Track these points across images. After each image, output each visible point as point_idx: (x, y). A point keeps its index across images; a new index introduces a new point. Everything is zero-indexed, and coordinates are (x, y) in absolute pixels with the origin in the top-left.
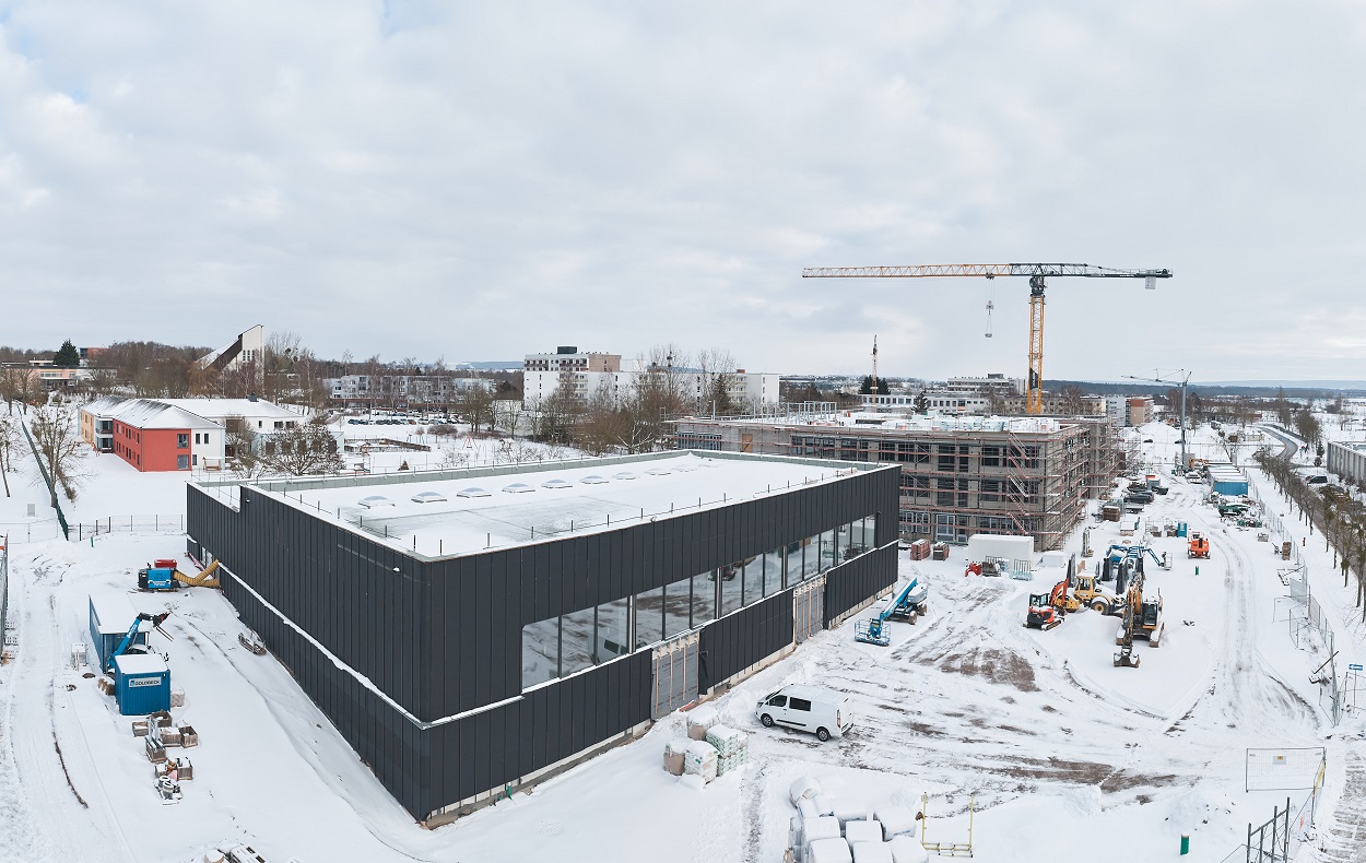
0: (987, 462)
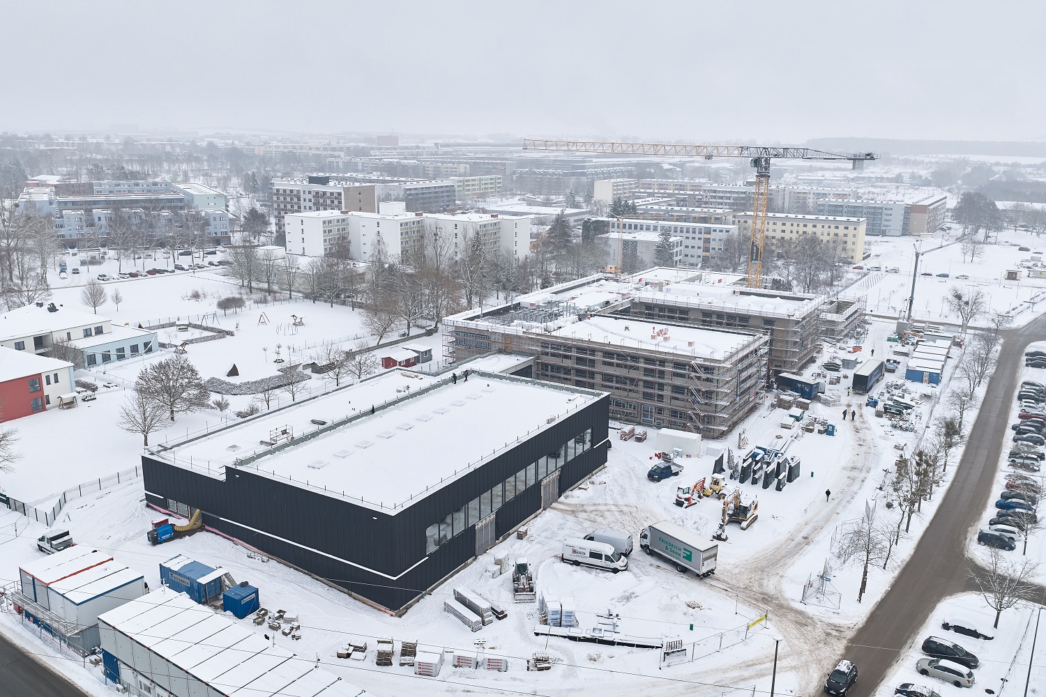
0: (678, 375)
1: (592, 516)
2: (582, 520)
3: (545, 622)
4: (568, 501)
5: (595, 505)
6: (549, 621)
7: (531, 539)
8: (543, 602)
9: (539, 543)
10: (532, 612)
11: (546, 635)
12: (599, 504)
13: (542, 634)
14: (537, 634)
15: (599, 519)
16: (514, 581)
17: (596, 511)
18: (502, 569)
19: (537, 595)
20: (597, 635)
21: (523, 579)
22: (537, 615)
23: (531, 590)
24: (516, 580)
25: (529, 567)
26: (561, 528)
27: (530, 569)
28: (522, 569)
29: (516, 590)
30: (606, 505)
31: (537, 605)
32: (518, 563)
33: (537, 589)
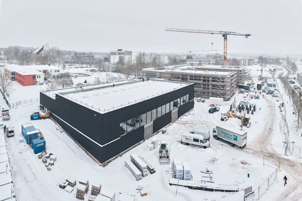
0: (213, 81)
1: (191, 125)
2: (188, 127)
3: (175, 177)
4: (182, 120)
5: (191, 121)
6: (177, 176)
7: (168, 133)
8: (173, 165)
9: (171, 135)
10: (168, 170)
11: (176, 185)
12: (193, 121)
13: (174, 184)
14: (171, 184)
15: (194, 126)
16: (160, 152)
17: (193, 123)
18: (155, 146)
19: (171, 160)
20: (203, 185)
21: (164, 152)
22: (171, 172)
23: (168, 157)
24: (161, 152)
25: (167, 146)
26: (180, 129)
27: (167, 147)
28: (163, 146)
29: (161, 157)
30: (196, 121)
31: (170, 166)
32: (162, 143)
33: (171, 157)
